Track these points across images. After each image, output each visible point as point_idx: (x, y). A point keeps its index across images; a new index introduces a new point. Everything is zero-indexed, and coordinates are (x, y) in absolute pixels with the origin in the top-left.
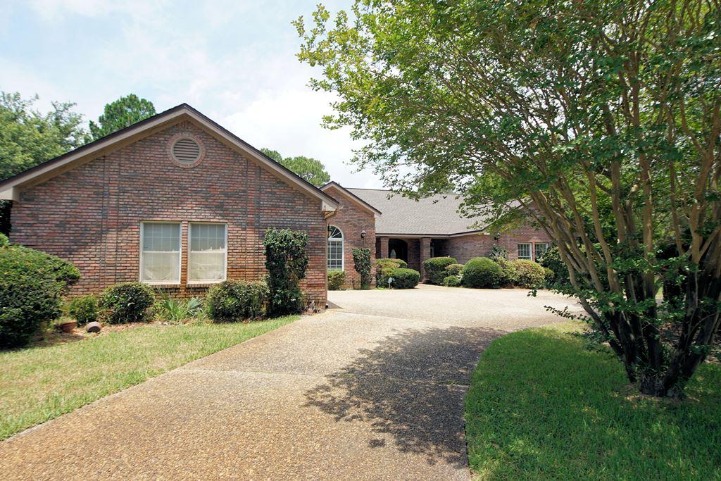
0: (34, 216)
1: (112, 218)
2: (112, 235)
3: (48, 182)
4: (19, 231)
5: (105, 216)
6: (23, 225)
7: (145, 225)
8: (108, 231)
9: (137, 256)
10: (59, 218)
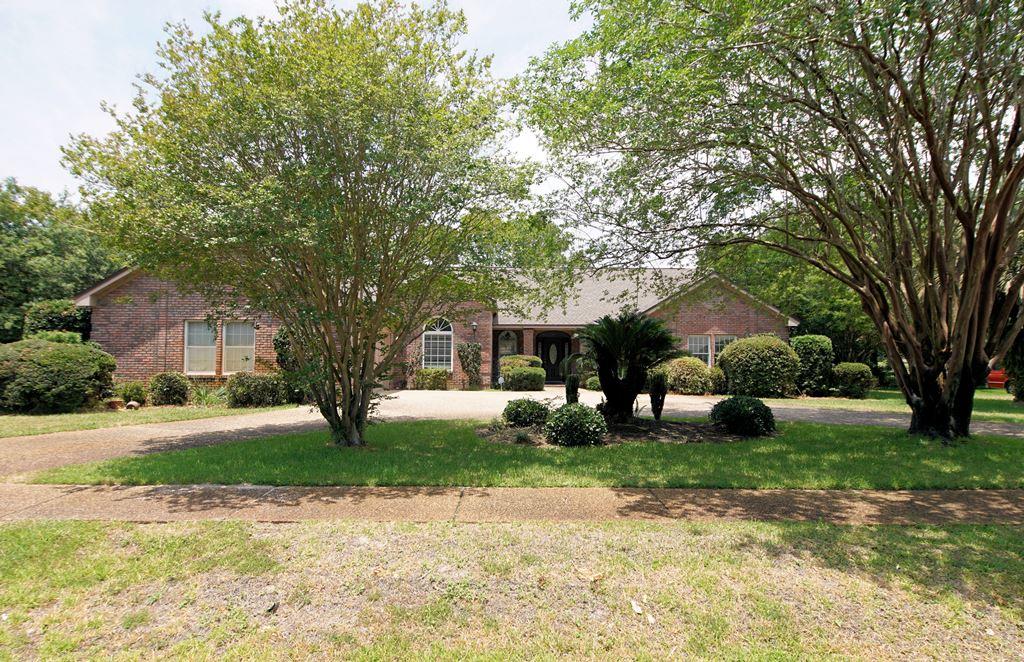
0: (107, 318)
1: (162, 318)
2: (163, 333)
3: (116, 289)
4: (97, 330)
5: (158, 317)
6: (99, 325)
7: (190, 323)
8: (159, 329)
9: (183, 350)
10: (124, 319)
